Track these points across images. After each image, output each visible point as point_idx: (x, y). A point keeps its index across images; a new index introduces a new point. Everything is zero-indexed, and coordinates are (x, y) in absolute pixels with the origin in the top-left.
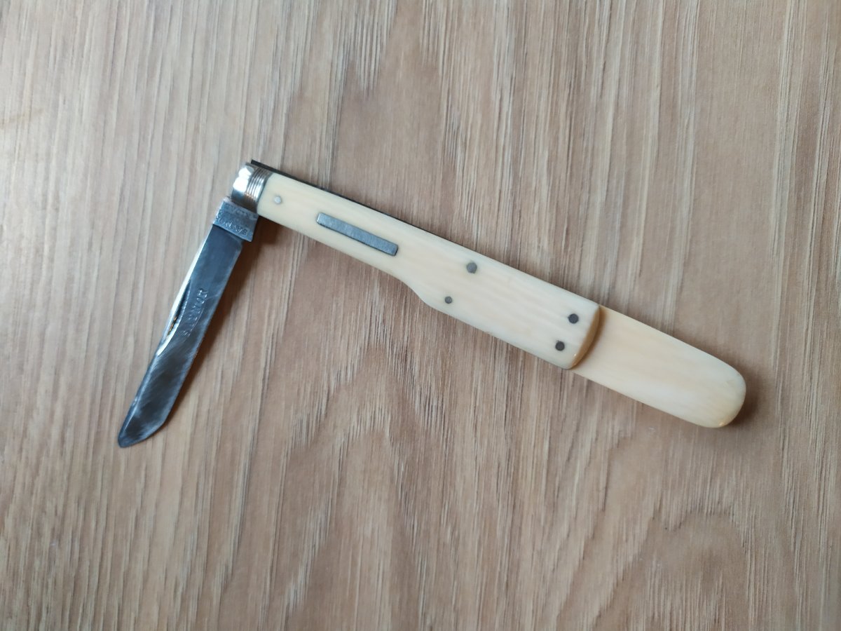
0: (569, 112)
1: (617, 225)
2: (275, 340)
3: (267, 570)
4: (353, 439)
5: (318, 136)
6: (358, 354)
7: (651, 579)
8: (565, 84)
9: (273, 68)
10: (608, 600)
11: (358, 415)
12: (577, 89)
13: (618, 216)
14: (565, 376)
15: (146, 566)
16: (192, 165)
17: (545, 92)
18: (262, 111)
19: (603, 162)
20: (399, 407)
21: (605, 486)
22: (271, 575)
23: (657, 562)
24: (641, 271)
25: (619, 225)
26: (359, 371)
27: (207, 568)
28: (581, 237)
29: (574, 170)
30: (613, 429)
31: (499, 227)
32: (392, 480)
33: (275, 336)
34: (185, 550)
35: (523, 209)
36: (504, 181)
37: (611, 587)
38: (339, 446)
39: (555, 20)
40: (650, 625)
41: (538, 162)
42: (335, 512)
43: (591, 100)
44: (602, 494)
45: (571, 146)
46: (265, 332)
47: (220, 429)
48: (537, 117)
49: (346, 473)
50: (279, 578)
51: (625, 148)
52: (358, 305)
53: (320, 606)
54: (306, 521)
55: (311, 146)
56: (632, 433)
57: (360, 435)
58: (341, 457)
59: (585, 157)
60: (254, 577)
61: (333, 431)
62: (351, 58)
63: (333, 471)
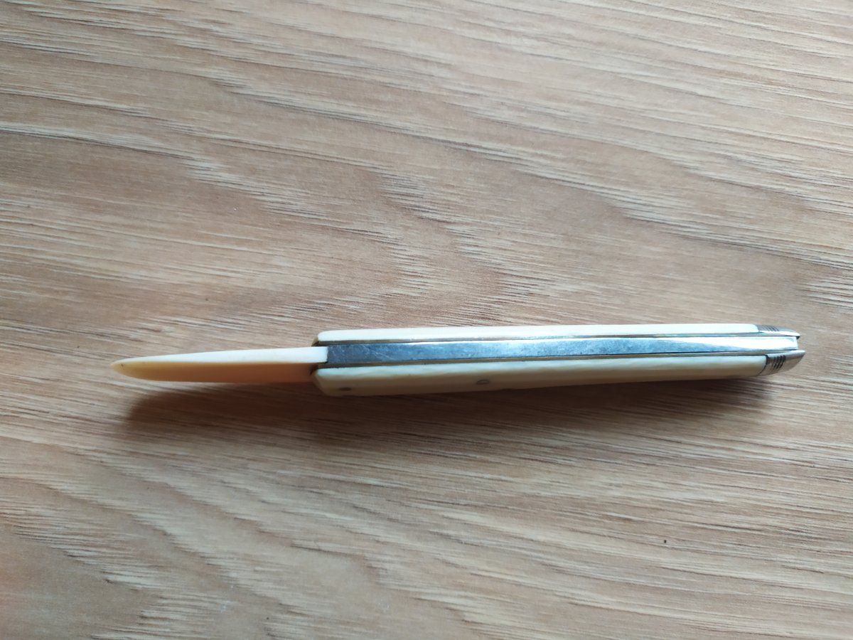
0: (768, 528)
1: (632, 580)
2: (514, 161)
3: (237, 135)
4: (390, 248)
5: (756, 227)
6: (493, 261)
7: (208, 598)
8: (800, 525)
9: (837, 179)
10: (185, 545)
11: (420, 257)
12: (795, 538)
13: (642, 581)
14: (456, 508)
16: (730, 74)
17: (793, 501)
18: (788, 162)
19: (707, 566)
20: (427, 307)
21: (323, 549)
22: (230, 140)
23: (228, 606)
24: (576, 604)
26: (471, 261)
27: (241, 62)
28: (621, 536)
29: (700, 532)
30: (390, 562)
31: (636, 439)
32: (338, 293)
33: (519, 162)
34: (265, 37)
35: (657, 468)
37: (201, 549)
38: (383, 231)
40: (153, 593)
41: (711, 489)
42: (303, 222)
43: (779, 555)
44: (312, 545)
45: (729, 529)
46: (524, 149)
47: (409, 88)
48: (765, 491)
49: (351, 239)
50: (225, 149)
51: (722, 591)
52: (551, 264)
53: (189, 197)
54: (294, 187)
55: (745, 218)
56: (383, 584)
57: (395, 257)
58: (370, 234)
59: (713, 545)
60: (228, 119)
61: (401, 226)
62: (844, 273)
63: (354, 222)
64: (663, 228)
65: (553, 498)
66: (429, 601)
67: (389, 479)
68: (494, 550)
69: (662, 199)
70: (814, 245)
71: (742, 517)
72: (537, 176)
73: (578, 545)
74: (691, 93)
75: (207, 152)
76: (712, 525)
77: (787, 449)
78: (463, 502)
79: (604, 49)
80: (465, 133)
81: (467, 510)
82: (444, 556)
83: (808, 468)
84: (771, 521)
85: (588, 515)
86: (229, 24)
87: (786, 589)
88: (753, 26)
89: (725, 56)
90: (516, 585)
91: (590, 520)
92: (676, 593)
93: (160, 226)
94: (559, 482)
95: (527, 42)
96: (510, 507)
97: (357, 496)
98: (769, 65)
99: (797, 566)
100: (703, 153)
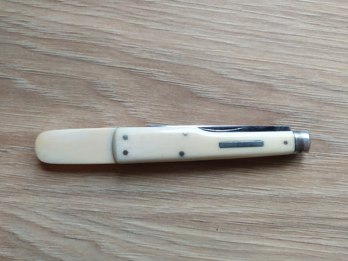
0: (260, 223)
1: (204, 246)
2: (150, 75)
3: (33, 69)
4: (99, 114)
5: (252, 99)
6: (143, 117)
9: (287, 76)
10: (22, 238)
11: (112, 117)
12: (271, 227)
13: (208, 246)
14: (131, 220)
15: (35, 6)
16: (240, 34)
17: (270, 211)
18: (265, 70)
19: (235, 239)
21: (77, 238)
22: (31, 71)
24: (182, 256)
25: (204, 247)
26: (133, 117)
27: (35, 38)
28: (199, 228)
29: (231, 225)
30: (104, 242)
31: (204, 188)
33: (152, 75)
34: (44, 27)
35: (213, 200)
36: (227, 191)
37: (28, 240)
38: (96, 107)
39: (304, 216)
40: (10, 258)
41: (236, 207)
42: (63, 104)
43: (265, 234)
44: (73, 236)
45: (243, 224)
46: (154, 70)
47: (105, 46)
48: (258, 208)
49: (83, 110)
50: (30, 75)
51: (241, 249)
52: (167, 117)
53: (15, 96)
54: (58, 90)
55: (247, 95)
56: (103, 251)
57: (102, 117)
58: (91, 108)
59: (237, 231)
60: (30, 62)
61: (104, 104)
62: (290, 116)
63: (84, 103)
64: (213, 101)
65: (171, 214)
66: (121, 257)
67: (103, 209)
68: (147, 236)
69: (212, 88)
70: (277, 105)
71: (249, 219)
72: (160, 81)
73: (181, 232)
74: (224, 43)
75: (22, 77)
76: (236, 222)
77: (267, 190)
78: (134, 217)
79: (186, 25)
80: (129, 64)
81: (135, 220)
82: (126, 239)
83: (276, 198)
84: (261, 220)
85: (185, 220)
86: (29, 22)
87: (268, 247)
88: (250, 12)
89: (238, 26)
90: (157, 250)
91: (185, 222)
92: (222, 250)
93: (4, 108)
94: (173, 207)
95: (154, 24)
96: (153, 218)
97: (90, 216)
98: (257, 29)
99: (272, 238)
100: (229, 68)
